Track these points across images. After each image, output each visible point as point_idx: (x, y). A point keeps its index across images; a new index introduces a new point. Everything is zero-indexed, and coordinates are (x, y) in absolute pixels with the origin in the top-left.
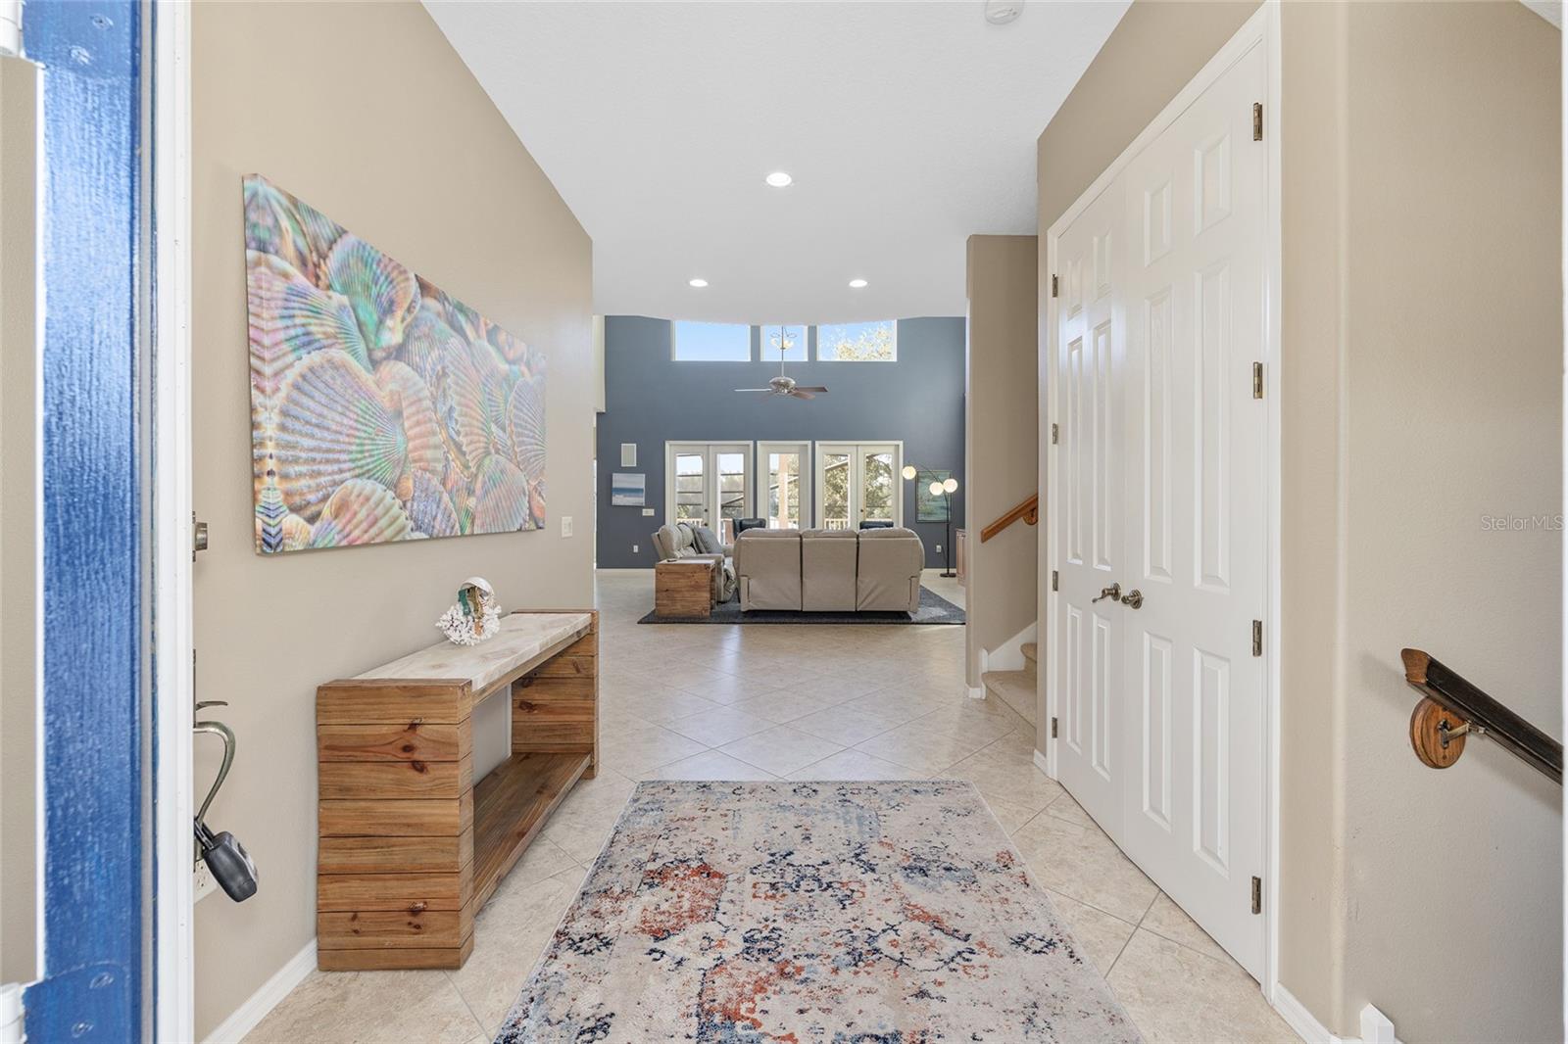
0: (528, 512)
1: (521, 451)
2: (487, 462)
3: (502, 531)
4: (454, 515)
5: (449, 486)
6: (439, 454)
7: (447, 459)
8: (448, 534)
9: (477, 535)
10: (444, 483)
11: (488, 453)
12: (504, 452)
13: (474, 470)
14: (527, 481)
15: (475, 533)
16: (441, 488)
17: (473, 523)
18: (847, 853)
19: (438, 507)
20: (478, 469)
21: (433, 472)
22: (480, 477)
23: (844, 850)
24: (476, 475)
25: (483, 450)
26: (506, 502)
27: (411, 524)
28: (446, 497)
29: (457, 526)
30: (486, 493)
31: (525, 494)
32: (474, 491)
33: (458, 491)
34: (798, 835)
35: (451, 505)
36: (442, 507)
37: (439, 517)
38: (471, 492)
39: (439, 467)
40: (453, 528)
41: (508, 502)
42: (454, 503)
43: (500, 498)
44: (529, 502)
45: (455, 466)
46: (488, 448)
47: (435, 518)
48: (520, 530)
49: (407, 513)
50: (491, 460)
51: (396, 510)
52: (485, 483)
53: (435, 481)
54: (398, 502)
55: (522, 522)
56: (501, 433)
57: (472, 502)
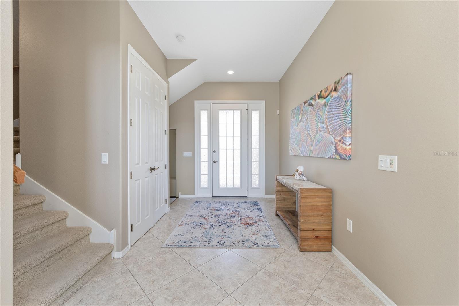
0: (334, 151)
1: (330, 128)
2: (317, 136)
3: (322, 157)
4: (308, 151)
5: (307, 144)
6: (306, 137)
7: (307, 138)
8: (306, 155)
9: (313, 157)
10: (306, 144)
11: (317, 133)
12: (323, 131)
13: (313, 139)
14: (334, 138)
15: (313, 156)
16: (306, 145)
17: (312, 154)
18: (215, 227)
19: (305, 149)
20: (314, 139)
21: (304, 142)
22: (315, 141)
23: (216, 228)
24: (313, 141)
25: (316, 133)
26: (323, 147)
27: (300, 153)
28: (306, 147)
29: (308, 154)
30: (316, 145)
31: (333, 144)
32: (313, 145)
33: (309, 145)
34: (225, 231)
35: (307, 149)
36: (306, 149)
37: (305, 152)
38: (312, 145)
39: (305, 140)
40: (307, 154)
41: (324, 148)
42: (308, 148)
43: (321, 146)
44: (335, 147)
45: (309, 139)
46: (317, 132)
47: (304, 152)
48: (330, 158)
49: (300, 151)
50: (318, 135)
51: (299, 150)
52: (316, 142)
53: (305, 144)
54: (299, 148)
55: (331, 155)
56: (322, 125)
57: (312, 148)
